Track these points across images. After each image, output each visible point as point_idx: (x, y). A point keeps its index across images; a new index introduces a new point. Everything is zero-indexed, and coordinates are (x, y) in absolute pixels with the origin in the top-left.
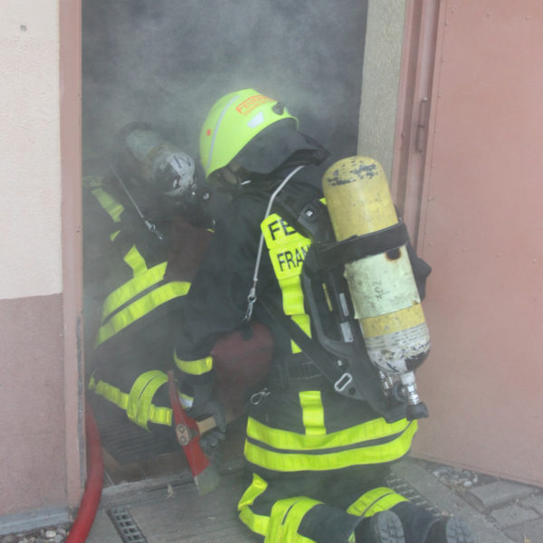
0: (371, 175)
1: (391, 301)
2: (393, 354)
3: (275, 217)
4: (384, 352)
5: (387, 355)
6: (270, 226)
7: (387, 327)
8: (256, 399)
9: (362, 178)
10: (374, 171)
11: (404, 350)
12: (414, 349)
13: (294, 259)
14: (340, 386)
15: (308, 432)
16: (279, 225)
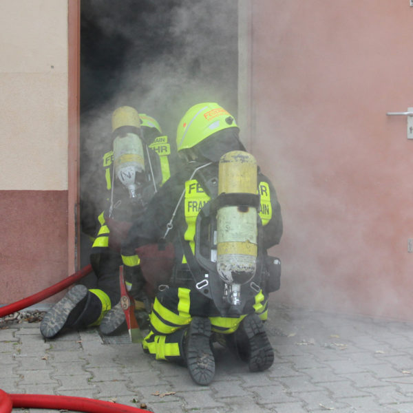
0: (243, 161)
1: (233, 235)
2: (226, 266)
3: (195, 181)
4: (222, 265)
5: (223, 267)
6: (190, 186)
7: (226, 249)
8: (162, 288)
9: (237, 161)
10: (246, 159)
11: (232, 266)
12: (239, 267)
13: (198, 207)
14: (199, 286)
15: (180, 314)
16: (195, 186)
